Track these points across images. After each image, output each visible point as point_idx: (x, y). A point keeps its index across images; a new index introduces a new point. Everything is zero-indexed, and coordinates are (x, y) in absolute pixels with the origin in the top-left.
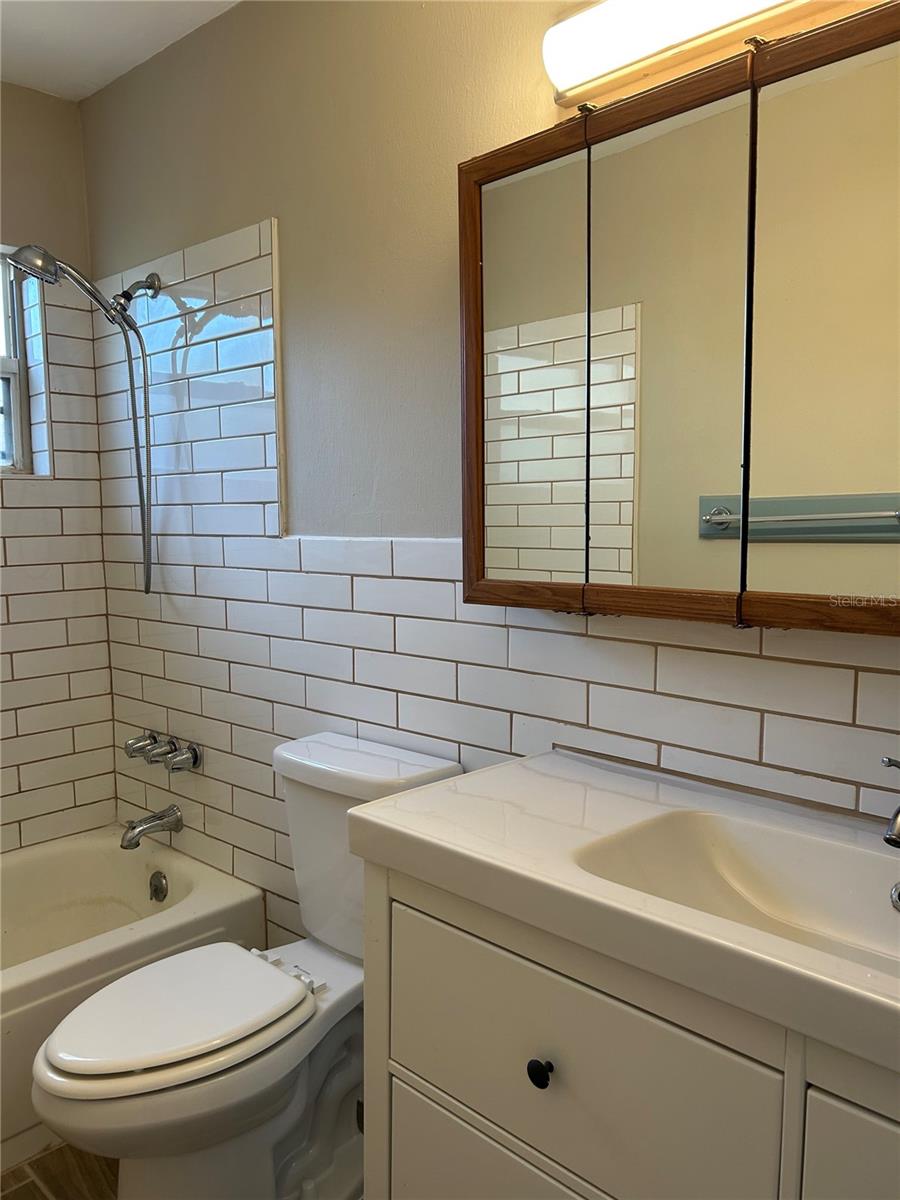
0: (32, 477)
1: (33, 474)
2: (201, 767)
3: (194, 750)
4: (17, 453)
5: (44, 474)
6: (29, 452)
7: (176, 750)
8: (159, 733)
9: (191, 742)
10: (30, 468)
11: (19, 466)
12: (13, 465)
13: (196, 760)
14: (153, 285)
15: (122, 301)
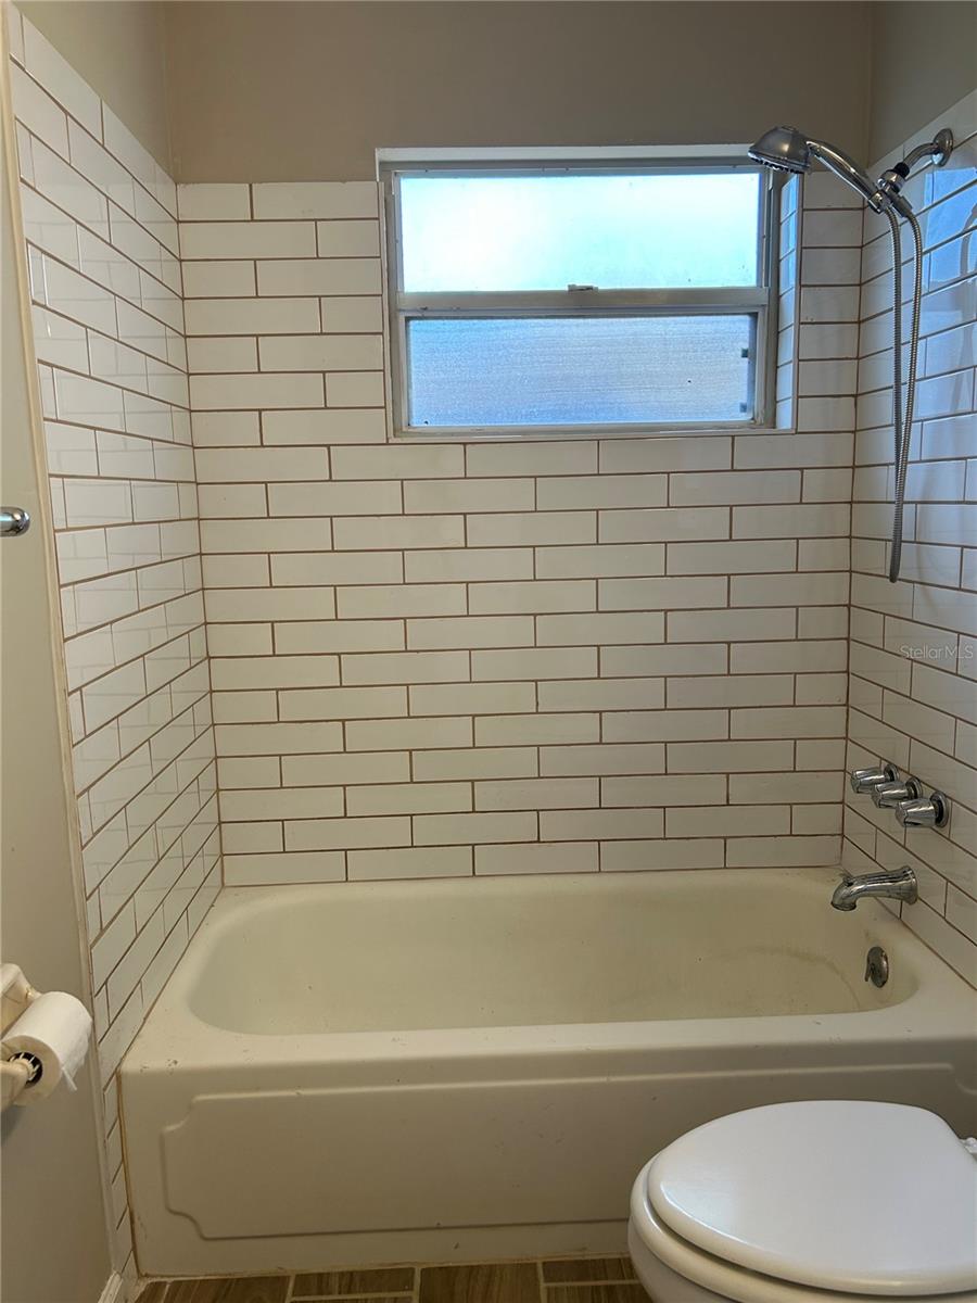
0: (773, 431)
1: (774, 428)
2: (947, 827)
3: (939, 801)
4: (758, 403)
5: (784, 427)
6: (772, 401)
7: (916, 797)
8: (898, 769)
9: (937, 791)
10: (772, 420)
11: (760, 419)
12: (753, 419)
13: (941, 816)
14: (943, 147)
15: (893, 179)
